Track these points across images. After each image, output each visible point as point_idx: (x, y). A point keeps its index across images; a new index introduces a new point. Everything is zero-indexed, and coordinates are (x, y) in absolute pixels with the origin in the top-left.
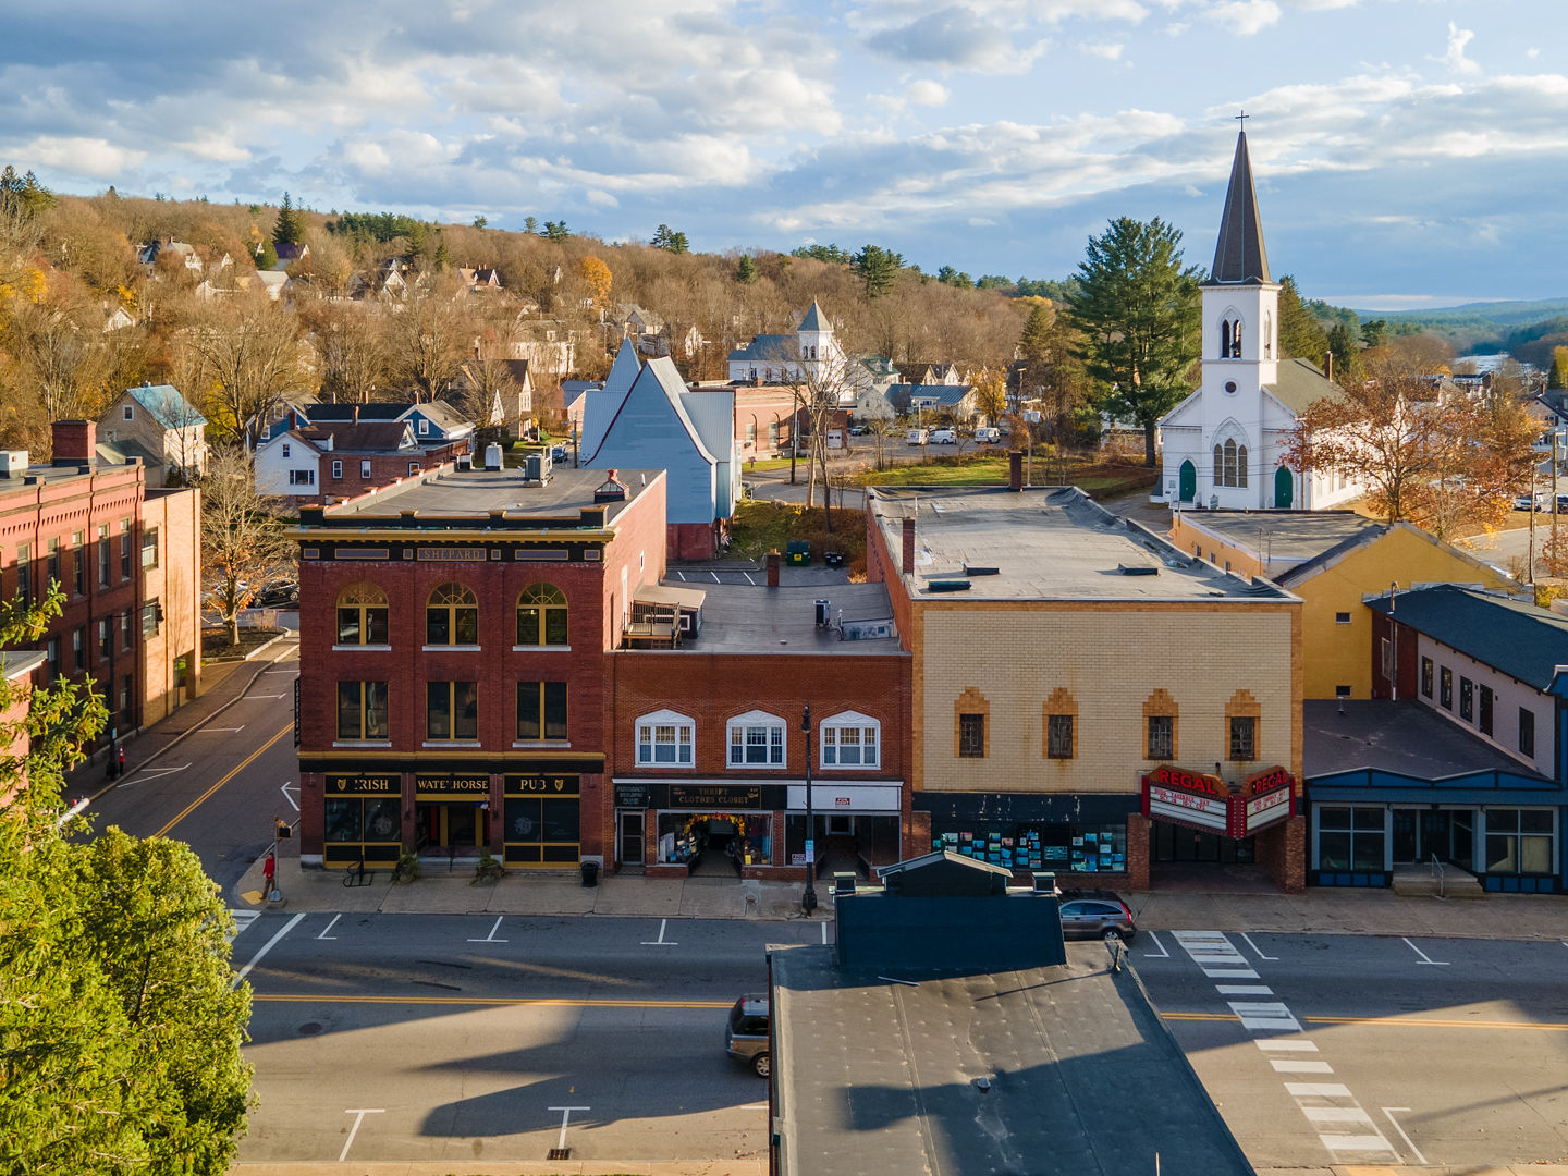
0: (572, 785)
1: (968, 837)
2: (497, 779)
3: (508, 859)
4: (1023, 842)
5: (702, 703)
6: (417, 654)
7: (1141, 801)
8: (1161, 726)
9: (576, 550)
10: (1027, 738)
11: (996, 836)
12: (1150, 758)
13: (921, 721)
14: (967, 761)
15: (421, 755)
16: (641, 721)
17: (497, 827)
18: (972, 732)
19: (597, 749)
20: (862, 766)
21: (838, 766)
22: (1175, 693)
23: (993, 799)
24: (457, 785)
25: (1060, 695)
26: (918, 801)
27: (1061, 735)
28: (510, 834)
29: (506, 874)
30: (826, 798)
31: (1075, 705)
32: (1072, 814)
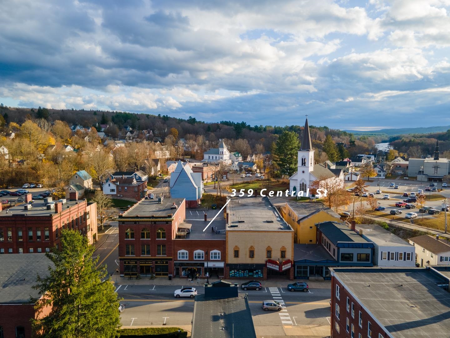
0: (167, 263)
1: (236, 271)
2: (154, 262)
3: (156, 275)
4: (245, 272)
5: (189, 248)
6: (139, 240)
7: (265, 265)
8: (269, 252)
9: (167, 222)
10: (246, 254)
11: (240, 271)
12: (267, 258)
13: (228, 252)
14: (236, 258)
15: (140, 257)
16: (179, 252)
17: (154, 270)
18: (236, 254)
19: (171, 256)
20: (217, 259)
21: (213, 259)
22: (271, 246)
23: (240, 265)
24: (147, 263)
25: (252, 247)
26: (227, 265)
27: (252, 254)
28: (156, 271)
29: (156, 278)
30: (211, 265)
31: (254, 249)
32: (254, 267)
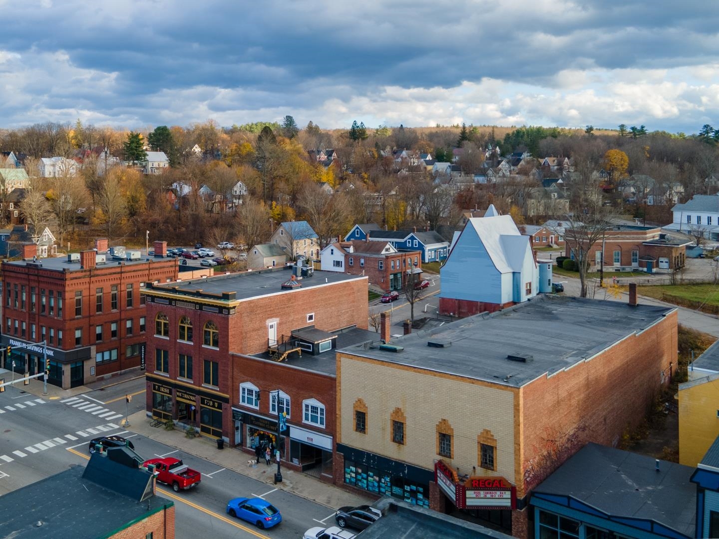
0: (220, 407)
1: (360, 471)
2: (198, 397)
3: (202, 430)
4: (383, 480)
5: (261, 382)
8: (445, 439)
9: (221, 309)
10: (383, 429)
11: (371, 474)
13: (340, 410)
14: (358, 433)
15: (177, 382)
16: (242, 385)
17: (198, 416)
18: (361, 421)
19: (227, 393)
20: (318, 425)
21: (309, 423)
22: (452, 422)
23: (369, 456)
24: (186, 396)
25: (398, 411)
26: (339, 447)
27: (398, 432)
28: (202, 422)
31: (405, 418)
32: (404, 473)
